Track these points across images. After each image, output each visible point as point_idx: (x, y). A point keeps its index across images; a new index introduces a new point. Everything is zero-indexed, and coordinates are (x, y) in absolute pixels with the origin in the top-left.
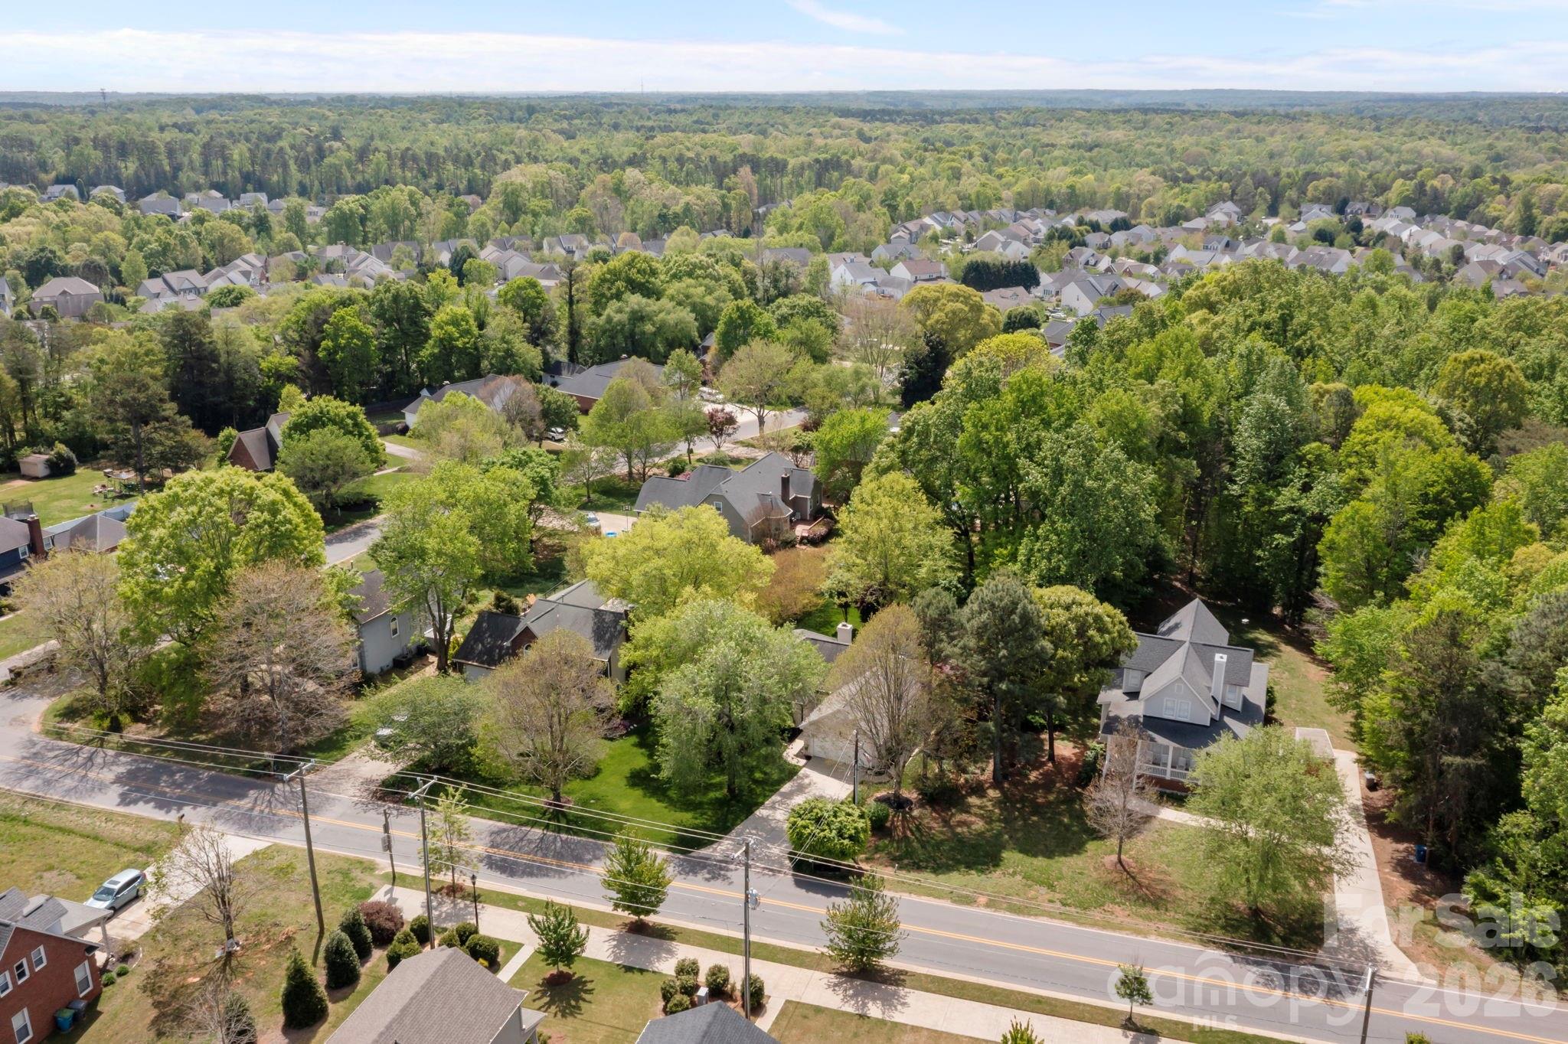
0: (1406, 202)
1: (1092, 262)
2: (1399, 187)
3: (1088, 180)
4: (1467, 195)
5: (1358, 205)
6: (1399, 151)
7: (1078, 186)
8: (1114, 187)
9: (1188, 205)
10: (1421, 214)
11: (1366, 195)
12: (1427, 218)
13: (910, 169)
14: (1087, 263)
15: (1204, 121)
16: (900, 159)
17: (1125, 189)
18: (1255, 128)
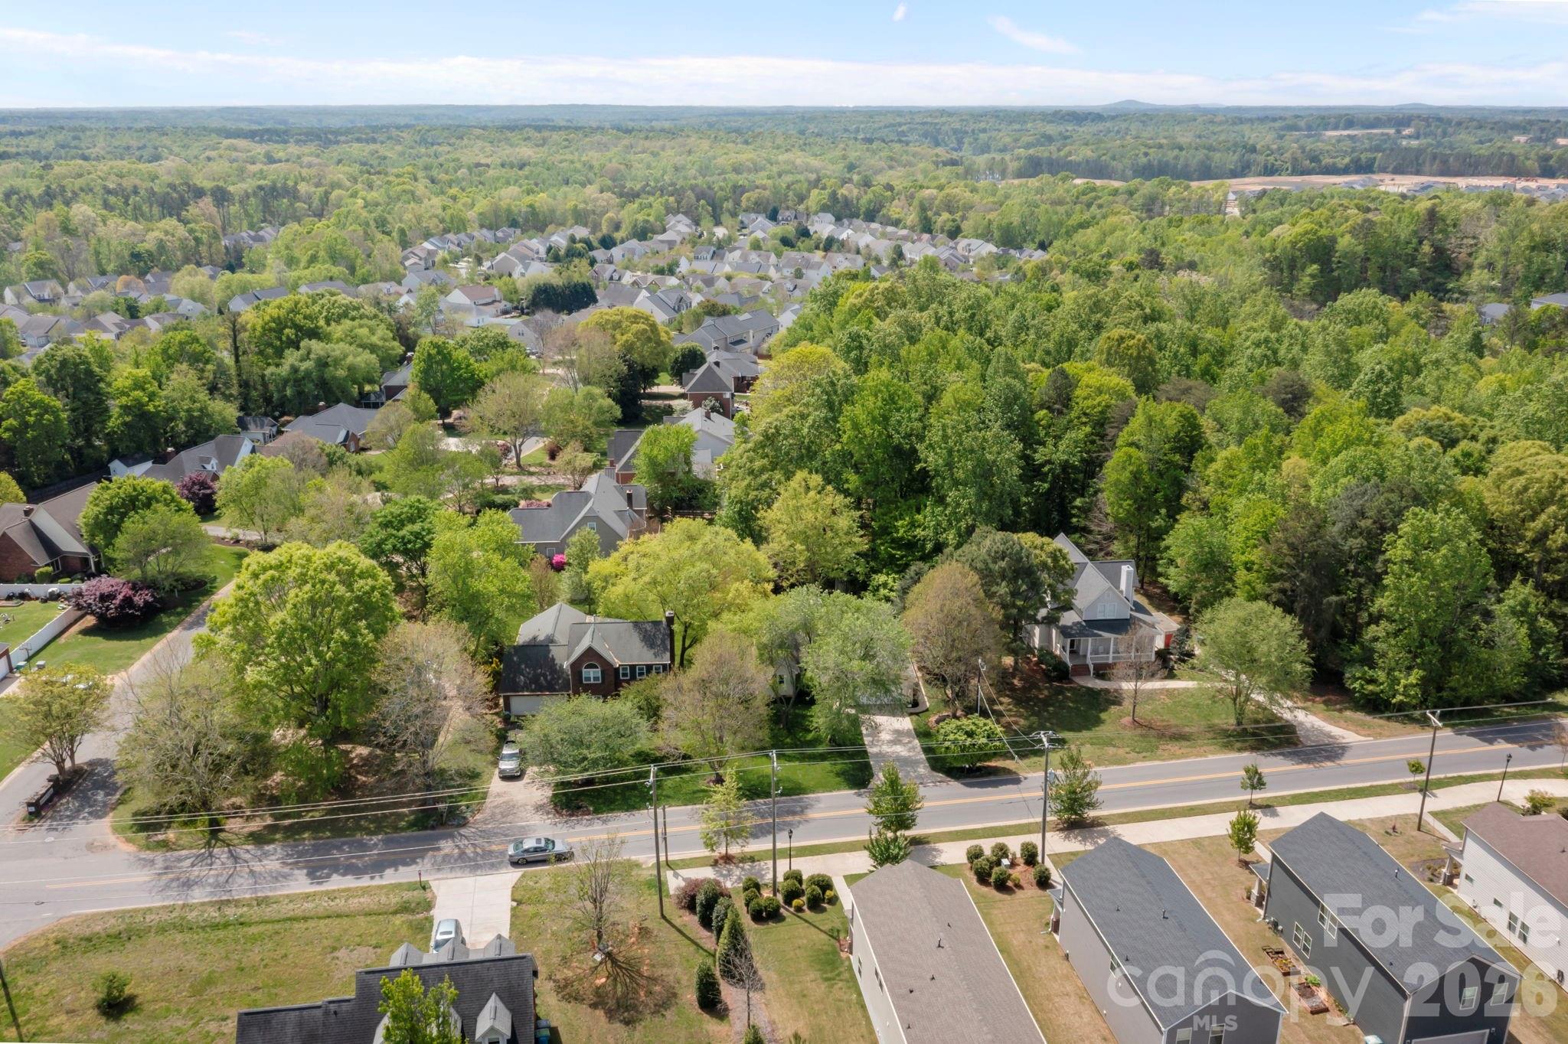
0: (824, 209)
1: (616, 277)
2: (815, 197)
3: (542, 199)
4: (871, 201)
5: (787, 213)
6: (777, 163)
7: (537, 205)
8: (570, 204)
9: (651, 219)
10: (838, 219)
11: (790, 203)
12: (846, 221)
13: (362, 193)
14: (611, 278)
15: (597, 137)
16: (348, 184)
17: (581, 206)
18: (647, 144)
